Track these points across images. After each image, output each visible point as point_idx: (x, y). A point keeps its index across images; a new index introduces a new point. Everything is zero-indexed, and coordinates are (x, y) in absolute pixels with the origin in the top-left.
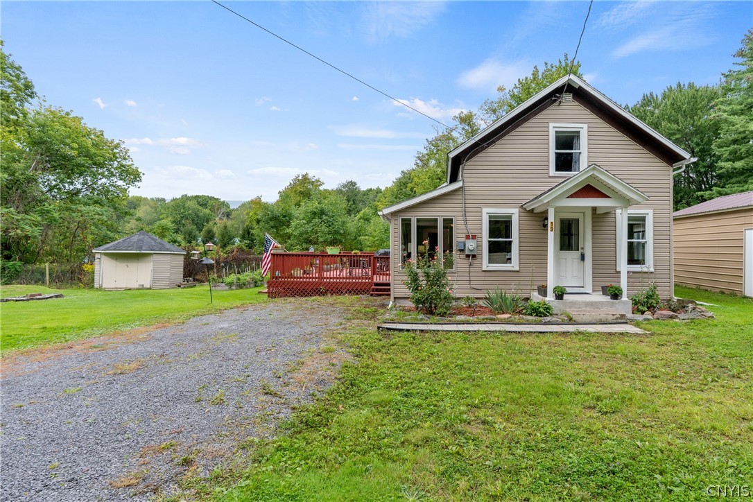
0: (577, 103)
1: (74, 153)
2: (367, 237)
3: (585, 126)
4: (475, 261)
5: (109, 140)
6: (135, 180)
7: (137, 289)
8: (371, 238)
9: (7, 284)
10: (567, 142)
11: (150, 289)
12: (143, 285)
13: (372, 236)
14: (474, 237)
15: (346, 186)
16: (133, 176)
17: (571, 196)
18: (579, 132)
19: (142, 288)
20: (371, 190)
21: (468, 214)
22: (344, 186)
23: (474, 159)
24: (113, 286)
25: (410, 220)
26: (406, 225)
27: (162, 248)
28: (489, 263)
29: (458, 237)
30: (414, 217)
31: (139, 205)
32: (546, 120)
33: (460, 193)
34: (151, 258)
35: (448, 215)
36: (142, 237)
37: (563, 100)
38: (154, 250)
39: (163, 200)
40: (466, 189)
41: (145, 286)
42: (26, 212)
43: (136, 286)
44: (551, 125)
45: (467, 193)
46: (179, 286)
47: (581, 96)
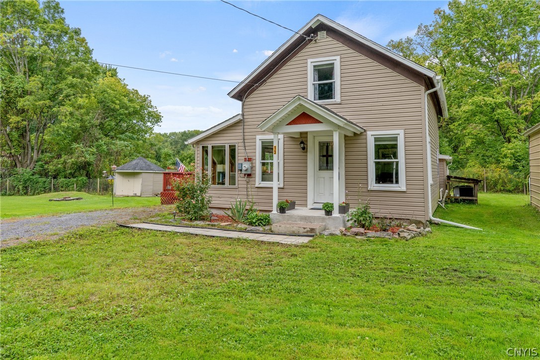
0: (330, 39)
1: (118, 107)
3: (338, 58)
4: (251, 179)
5: (143, 95)
6: (157, 122)
7: (132, 196)
9: (79, 191)
10: (325, 73)
11: (140, 196)
12: (136, 194)
14: (250, 160)
16: (157, 118)
17: (290, 124)
18: (333, 64)
19: (135, 196)
21: (246, 141)
23: (251, 96)
24: (121, 194)
25: (207, 147)
26: (205, 150)
27: (148, 168)
28: (262, 181)
29: (239, 159)
30: (210, 145)
32: (305, 58)
33: (241, 124)
34: (141, 176)
35: (232, 142)
36: (139, 161)
37: (319, 37)
38: (143, 170)
40: (245, 120)
41: (137, 195)
42: (90, 147)
43: (132, 194)
44: (309, 61)
45: (246, 124)
46: (157, 195)
47: (333, 32)
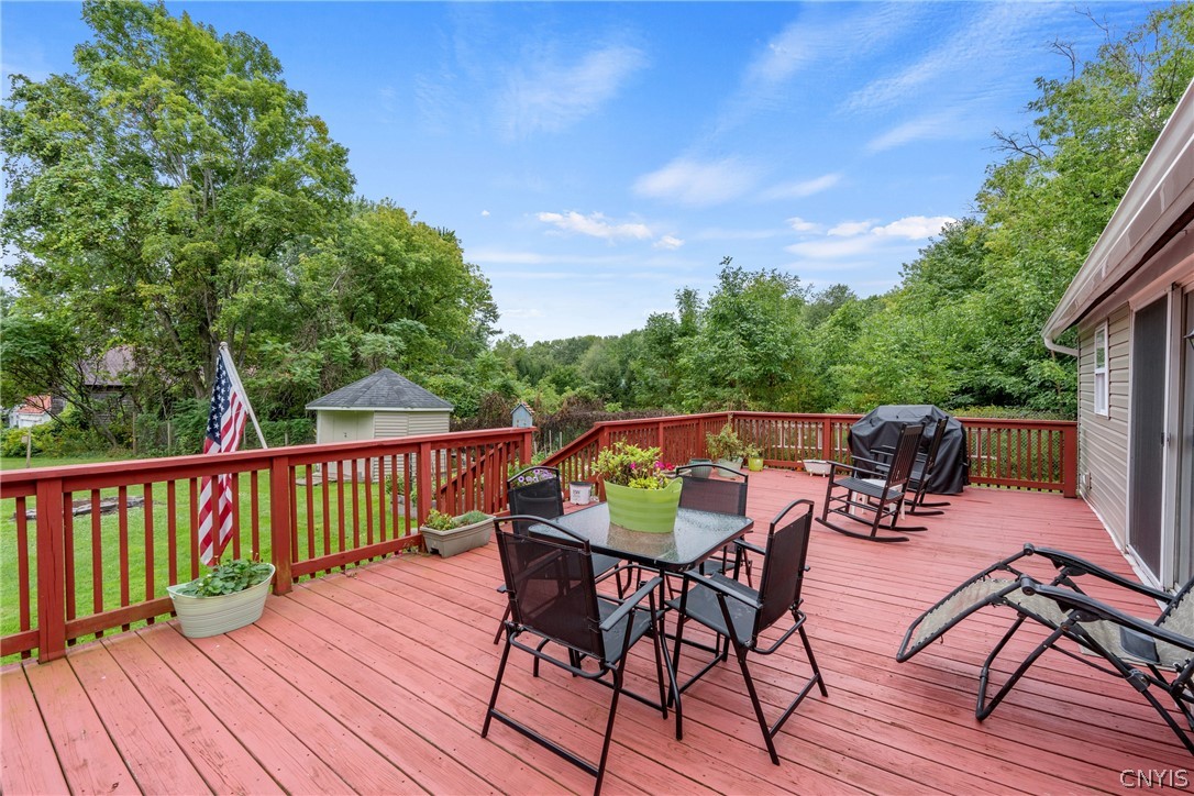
2: (848, 367)
8: (861, 369)
13: (867, 364)
15: (831, 293)
20: (875, 298)
22: (828, 295)
27: (394, 400)
31: (590, 345)
34: (373, 421)
38: (376, 405)
39: (616, 337)
